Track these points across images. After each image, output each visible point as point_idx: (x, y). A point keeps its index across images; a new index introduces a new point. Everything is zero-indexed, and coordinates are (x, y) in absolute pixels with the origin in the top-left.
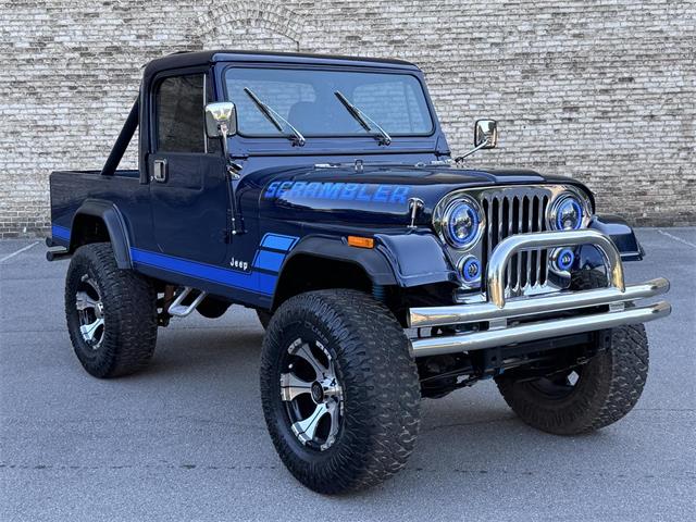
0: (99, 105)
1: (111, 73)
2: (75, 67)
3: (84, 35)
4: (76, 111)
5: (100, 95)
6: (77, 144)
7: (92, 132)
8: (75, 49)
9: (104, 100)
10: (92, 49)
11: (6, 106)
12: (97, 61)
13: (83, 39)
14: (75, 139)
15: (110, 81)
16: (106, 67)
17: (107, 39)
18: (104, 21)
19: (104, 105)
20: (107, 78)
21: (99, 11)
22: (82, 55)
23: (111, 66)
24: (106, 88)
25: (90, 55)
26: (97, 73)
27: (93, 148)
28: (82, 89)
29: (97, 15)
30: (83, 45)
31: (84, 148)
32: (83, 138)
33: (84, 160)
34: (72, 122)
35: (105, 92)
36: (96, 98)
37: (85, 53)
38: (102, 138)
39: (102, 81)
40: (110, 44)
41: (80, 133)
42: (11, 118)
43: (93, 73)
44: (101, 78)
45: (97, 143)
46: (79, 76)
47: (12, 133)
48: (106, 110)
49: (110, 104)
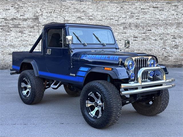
0: (9, 34)
1: (13, 25)
2: (3, 23)
3: (6, 15)
4: (3, 35)
5: (10, 31)
6: (3, 44)
7: (7, 41)
8: (3, 18)
9: (11, 32)
10: (8, 19)
12: (9, 22)
13: (6, 16)
14: (2, 43)
15: (13, 27)
16: (12, 23)
17: (12, 16)
18: (11, 11)
19: (11, 34)
20: (12, 26)
22: (5, 20)
23: (13, 23)
24: (11, 29)
25: (7, 20)
26: (9, 25)
27: (7, 45)
28: (5, 29)
29: (9, 9)
30: (5, 17)
31: (5, 45)
32: (4, 43)
33: (5, 48)
34: (2, 38)
35: (11, 30)
36: (9, 32)
37: (6, 19)
38: (10, 43)
39: (10, 27)
40: (12, 17)
41: (4, 41)
43: (8, 25)
44: (10, 26)
45: (9, 44)
46: (4, 26)
48: (11, 35)
49: (12, 33)
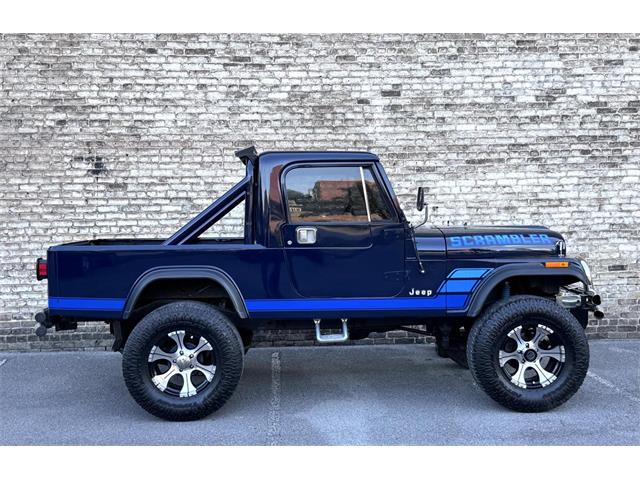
0: (618, 173)
1: (634, 134)
2: (589, 126)
3: (603, 86)
4: (588, 181)
5: (619, 161)
6: (588, 222)
7: (606, 207)
8: (591, 104)
9: (624, 166)
10: (613, 104)
11: (501, 175)
12: (618, 119)
13: (603, 91)
14: (584, 215)
15: (632, 144)
16: (628, 126)
17: (631, 92)
18: (629, 70)
19: (623, 173)
20: (628, 140)
21: (624, 57)
22: (599, 111)
23: (634, 125)
24: (626, 153)
25: (609, 111)
26: (616, 133)
27: (607, 227)
28: (597, 154)
29: (620, 62)
30: (602, 99)
31: (594, 228)
32: (594, 215)
33: (594, 242)
34: (582, 195)
35: (626, 158)
36: (614, 165)
37: (602, 108)
38: (619, 214)
39: (623, 144)
40: (633, 98)
41: (590, 209)
42: (506, 190)
43: (611, 133)
44: (621, 139)
45: (611, 221)
46: (594, 137)
47: (507, 208)
48: (625, 180)
49: (630, 172)
